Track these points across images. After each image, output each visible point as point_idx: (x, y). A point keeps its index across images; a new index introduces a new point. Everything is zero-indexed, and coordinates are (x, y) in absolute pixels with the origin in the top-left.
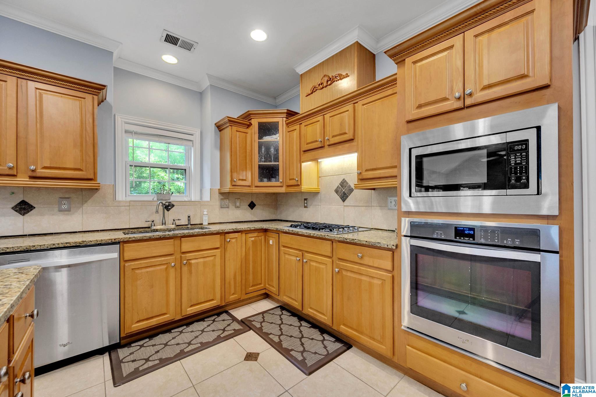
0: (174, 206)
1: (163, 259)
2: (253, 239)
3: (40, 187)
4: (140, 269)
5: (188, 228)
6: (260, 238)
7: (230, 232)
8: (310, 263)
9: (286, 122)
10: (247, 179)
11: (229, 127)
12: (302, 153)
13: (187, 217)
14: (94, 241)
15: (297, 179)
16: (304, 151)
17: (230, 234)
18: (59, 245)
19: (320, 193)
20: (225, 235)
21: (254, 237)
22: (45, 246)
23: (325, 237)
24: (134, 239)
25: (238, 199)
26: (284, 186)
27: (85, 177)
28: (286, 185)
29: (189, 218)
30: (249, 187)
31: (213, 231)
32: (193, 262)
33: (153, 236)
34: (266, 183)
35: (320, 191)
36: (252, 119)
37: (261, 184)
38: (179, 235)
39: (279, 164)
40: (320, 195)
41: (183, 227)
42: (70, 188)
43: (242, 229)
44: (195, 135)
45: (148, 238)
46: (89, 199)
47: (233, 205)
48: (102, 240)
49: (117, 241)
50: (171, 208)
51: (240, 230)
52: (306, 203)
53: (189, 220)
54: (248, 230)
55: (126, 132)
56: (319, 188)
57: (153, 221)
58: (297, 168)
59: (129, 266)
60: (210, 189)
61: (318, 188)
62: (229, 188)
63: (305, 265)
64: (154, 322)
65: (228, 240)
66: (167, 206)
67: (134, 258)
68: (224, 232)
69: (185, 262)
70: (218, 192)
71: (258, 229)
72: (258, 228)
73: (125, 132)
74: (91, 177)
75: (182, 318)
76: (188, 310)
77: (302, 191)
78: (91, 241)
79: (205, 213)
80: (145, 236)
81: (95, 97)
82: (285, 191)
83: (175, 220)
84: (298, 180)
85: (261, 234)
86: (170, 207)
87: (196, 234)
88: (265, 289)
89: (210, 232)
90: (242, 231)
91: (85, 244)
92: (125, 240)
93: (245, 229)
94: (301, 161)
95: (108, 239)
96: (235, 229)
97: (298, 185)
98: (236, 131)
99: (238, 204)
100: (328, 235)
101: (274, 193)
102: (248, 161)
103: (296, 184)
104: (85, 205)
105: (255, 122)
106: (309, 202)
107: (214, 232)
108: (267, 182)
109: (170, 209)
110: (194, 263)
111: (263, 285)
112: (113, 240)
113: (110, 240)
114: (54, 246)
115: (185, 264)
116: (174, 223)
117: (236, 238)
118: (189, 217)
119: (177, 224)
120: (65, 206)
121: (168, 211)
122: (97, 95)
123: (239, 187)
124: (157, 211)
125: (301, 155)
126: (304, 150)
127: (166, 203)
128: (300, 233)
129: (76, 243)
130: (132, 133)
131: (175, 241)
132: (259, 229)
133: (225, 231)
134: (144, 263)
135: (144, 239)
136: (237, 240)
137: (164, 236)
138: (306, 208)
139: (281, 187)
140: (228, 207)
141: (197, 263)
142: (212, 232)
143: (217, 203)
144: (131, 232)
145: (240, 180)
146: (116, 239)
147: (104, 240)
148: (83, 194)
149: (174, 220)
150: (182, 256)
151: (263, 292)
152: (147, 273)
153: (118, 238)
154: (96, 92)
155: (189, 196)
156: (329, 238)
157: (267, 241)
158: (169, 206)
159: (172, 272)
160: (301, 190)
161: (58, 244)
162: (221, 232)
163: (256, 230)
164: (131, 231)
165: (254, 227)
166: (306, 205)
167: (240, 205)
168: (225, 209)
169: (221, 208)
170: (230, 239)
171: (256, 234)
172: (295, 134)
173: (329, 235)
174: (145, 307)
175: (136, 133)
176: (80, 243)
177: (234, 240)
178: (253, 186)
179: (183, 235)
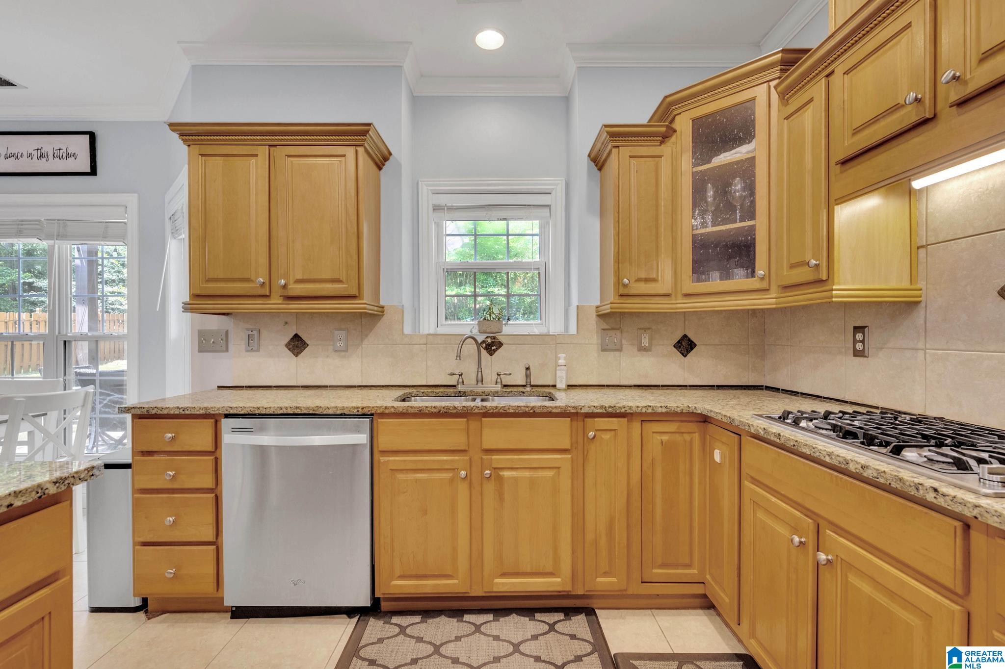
0: (502, 344)
1: (445, 458)
2: (665, 438)
3: (314, 313)
4: (404, 472)
5: (524, 393)
6: (687, 437)
7: (597, 413)
8: (847, 577)
9: (779, 89)
10: (660, 278)
11: (614, 150)
12: (836, 169)
13: (525, 369)
14: (333, 407)
15: (813, 262)
16: (845, 162)
17: (596, 419)
18: (287, 410)
19: (923, 305)
20: (584, 421)
21: (670, 435)
22: (271, 409)
23: (921, 492)
24: (392, 410)
25: (645, 329)
26: (774, 288)
27: (346, 293)
28: (779, 286)
29: (528, 372)
30: (667, 298)
31: (551, 407)
32: (506, 474)
33: (427, 407)
34: (715, 283)
35: (920, 297)
36: (677, 117)
37: (702, 287)
38: (476, 411)
39: (755, 225)
40: (922, 312)
41: (515, 389)
42: (348, 313)
43: (630, 408)
44: (553, 193)
45: (416, 411)
46: (370, 332)
47: (632, 345)
48: (343, 408)
49: (366, 411)
50: (497, 349)
51: (623, 410)
52: (863, 342)
53: (528, 376)
54: (646, 414)
55: (437, 208)
56: (918, 286)
57: (461, 375)
58: (816, 224)
59: (385, 462)
60: (578, 306)
61: (913, 287)
62: (609, 302)
63: (825, 576)
64: (429, 586)
65: (591, 434)
66: (489, 345)
67: (394, 449)
68: (579, 411)
69: (488, 472)
70: (595, 314)
71: (677, 412)
72: (679, 410)
73: (434, 209)
74: (354, 292)
75: (484, 595)
76: (497, 583)
77: (834, 299)
78: (328, 408)
79: (562, 362)
80: (412, 407)
81: (361, 150)
82: (776, 304)
83: (500, 375)
84: (817, 266)
85: (693, 427)
86: (494, 347)
87: (512, 411)
88: (703, 583)
89: (545, 410)
90: (632, 414)
91: (320, 412)
92: (379, 412)
93: (639, 409)
94: (832, 200)
95: (352, 407)
96: (610, 407)
97: (820, 282)
98: (631, 157)
99: (645, 342)
100: (936, 490)
101: (754, 311)
102: (663, 230)
103: (811, 277)
104: (366, 342)
105: (684, 124)
106: (874, 338)
107: (554, 411)
108: (721, 279)
109: (495, 351)
110: (509, 478)
111: (695, 571)
112: (360, 409)
113: (355, 408)
114: (281, 412)
115: (488, 476)
116: (499, 380)
117: (615, 430)
118: (528, 369)
119: (503, 383)
120: (340, 343)
121: (491, 355)
122: (362, 146)
123: (637, 300)
124: (459, 355)
125: (832, 179)
126: (841, 156)
127: (487, 340)
128: (804, 451)
129: (308, 408)
130: (444, 209)
131: (470, 422)
132: (682, 413)
133: (583, 411)
134: (411, 461)
135: (409, 412)
136: (615, 436)
137: (445, 411)
138: (861, 359)
139: (764, 293)
140: (620, 350)
141: (516, 479)
142: (550, 410)
143: (593, 339)
144: (423, 393)
145: (639, 280)
146: (365, 407)
147: (347, 407)
148: (363, 323)
149: (498, 375)
150: (484, 457)
151: (698, 590)
152: (416, 482)
153: (368, 407)
154: (359, 140)
155: (544, 324)
156: (941, 501)
157: (707, 452)
158: (492, 344)
159: (463, 490)
160: (832, 297)
161: (286, 408)
162: (573, 411)
163: (670, 416)
164: (422, 391)
165: (666, 407)
166: (859, 346)
167: (650, 344)
168: (612, 353)
169: (603, 350)
170: (598, 433)
171: (672, 427)
172: (810, 119)
173: (944, 489)
174: (413, 552)
175: (451, 209)
176: (314, 410)
177: (607, 436)
178: (679, 296)
179: (484, 411)
